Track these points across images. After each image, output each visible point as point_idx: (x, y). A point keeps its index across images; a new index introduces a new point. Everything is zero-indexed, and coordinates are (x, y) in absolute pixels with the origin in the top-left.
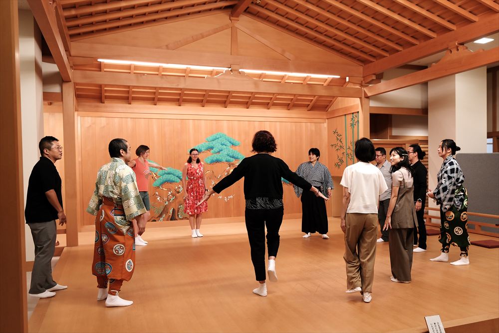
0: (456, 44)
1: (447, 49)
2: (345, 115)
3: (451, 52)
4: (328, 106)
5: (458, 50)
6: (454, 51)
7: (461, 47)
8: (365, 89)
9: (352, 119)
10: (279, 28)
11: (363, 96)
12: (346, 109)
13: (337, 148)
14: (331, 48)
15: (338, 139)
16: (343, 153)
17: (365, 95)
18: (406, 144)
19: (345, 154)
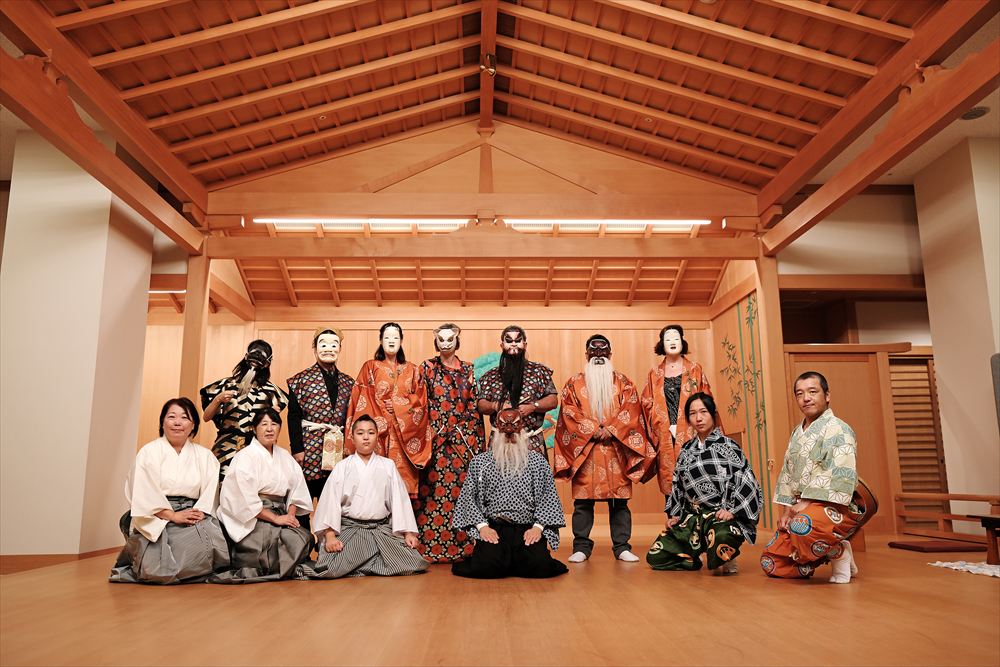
0: (917, 66)
1: (901, 88)
2: (738, 303)
3: (910, 89)
4: (710, 293)
5: (923, 79)
6: (916, 86)
7: (929, 72)
8: (764, 240)
9: (749, 307)
10: (574, 139)
11: (761, 254)
12: (738, 289)
13: (730, 373)
14: (684, 164)
15: (730, 356)
16: (739, 383)
17: (764, 251)
18: (878, 354)
19: (742, 383)
